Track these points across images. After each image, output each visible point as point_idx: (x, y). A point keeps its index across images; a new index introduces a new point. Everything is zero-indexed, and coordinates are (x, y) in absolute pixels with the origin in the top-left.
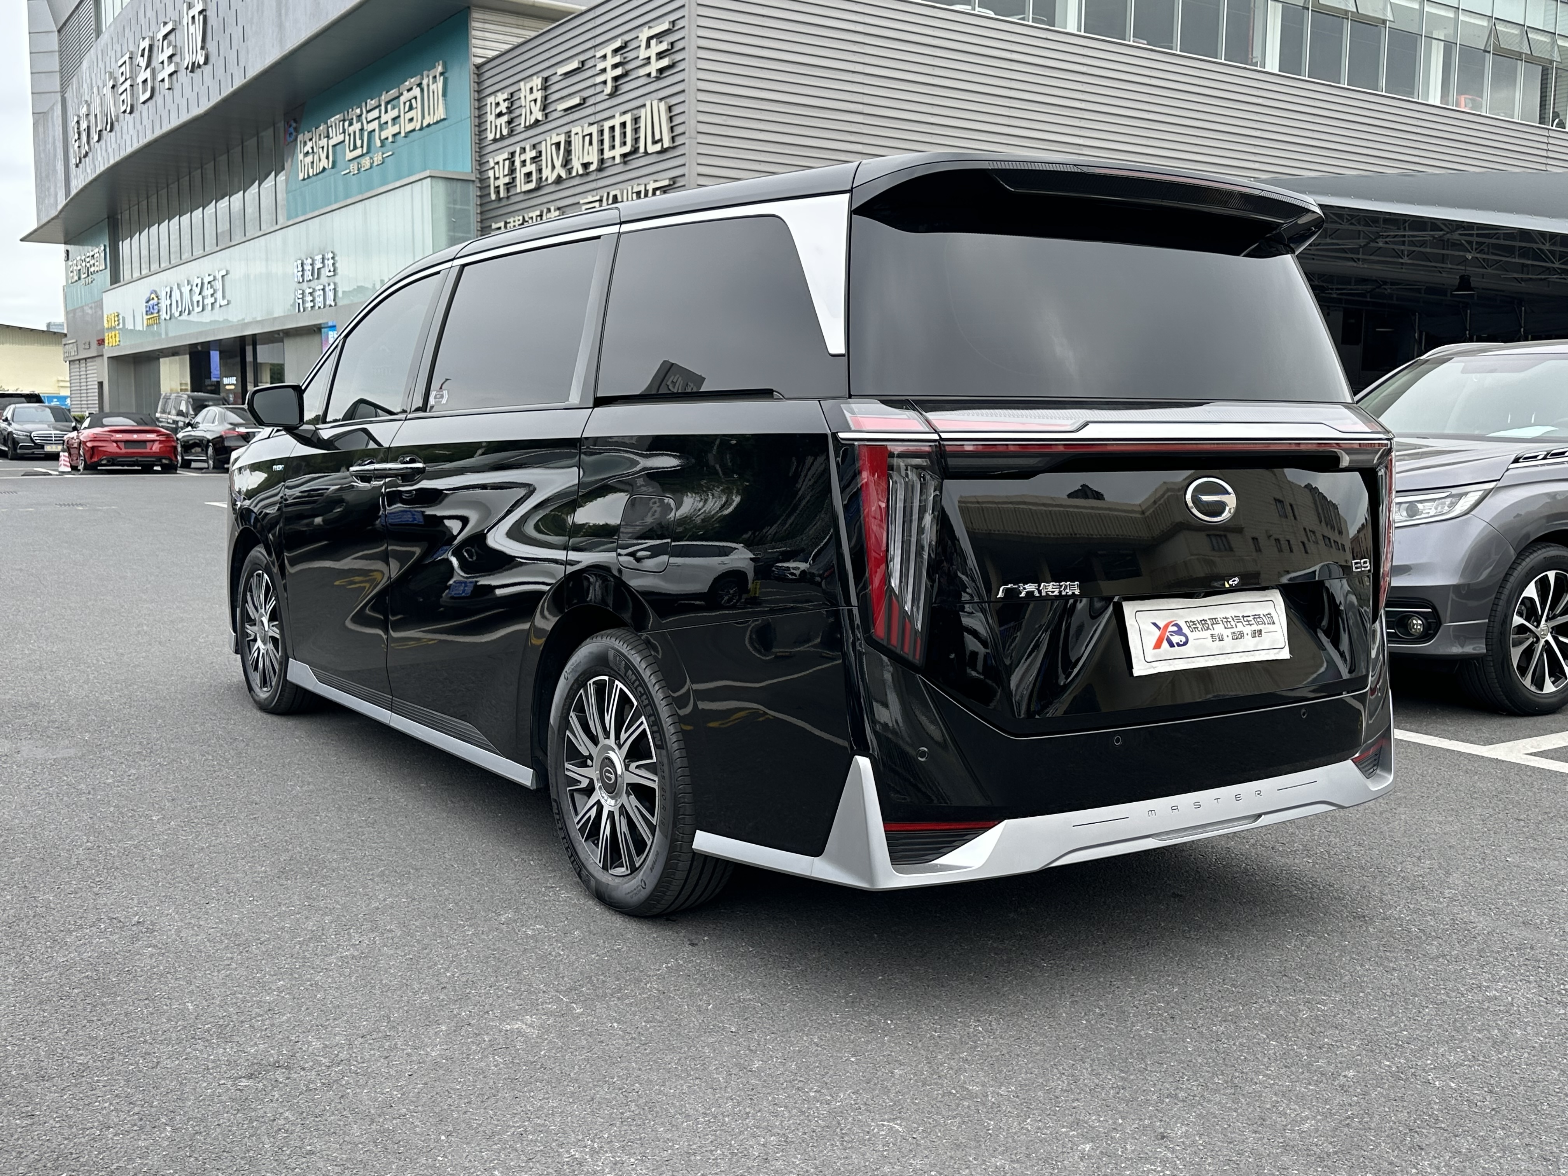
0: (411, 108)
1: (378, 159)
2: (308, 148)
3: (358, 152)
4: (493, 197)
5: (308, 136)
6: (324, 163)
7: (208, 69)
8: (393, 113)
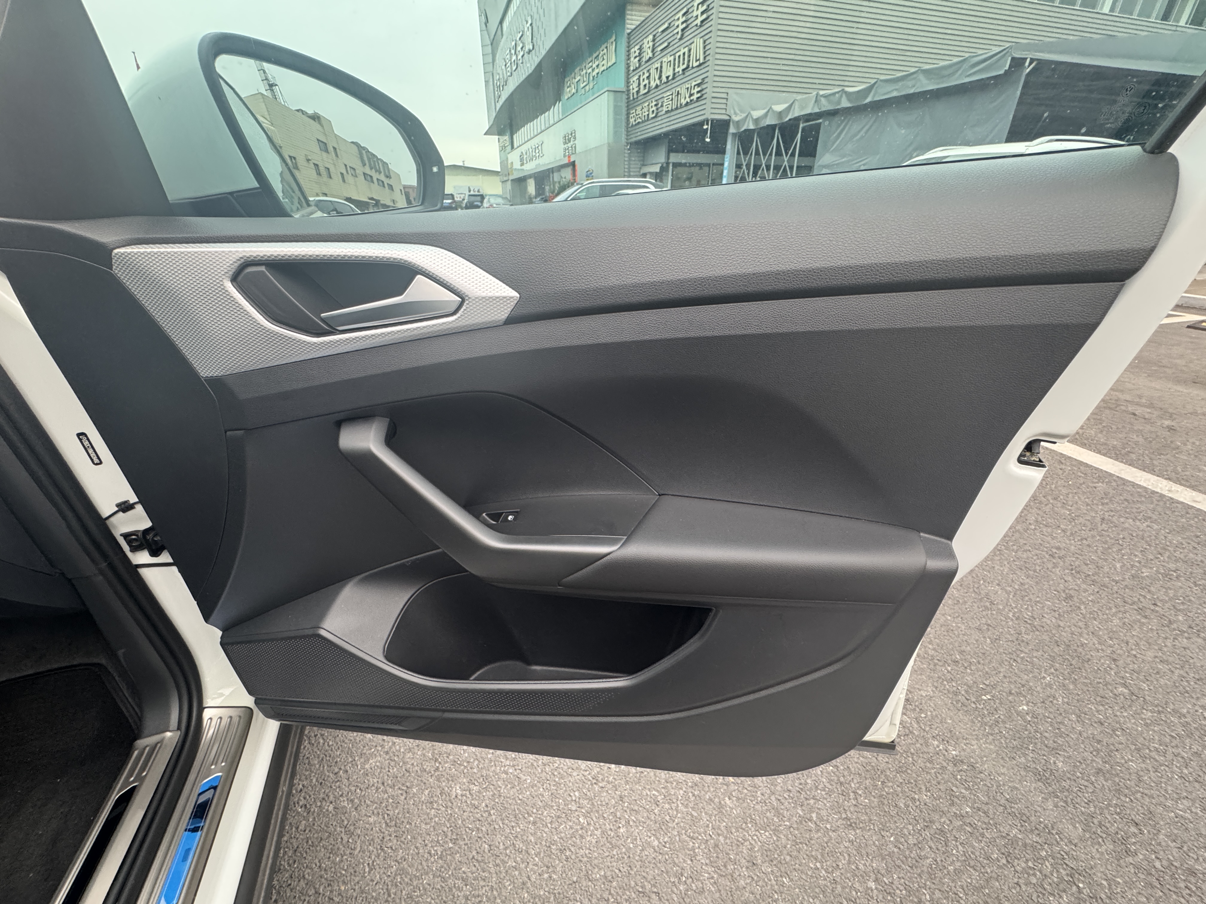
0: (603, 59)
1: (591, 85)
2: (568, 85)
3: (585, 84)
4: (632, 98)
5: (568, 78)
6: (574, 91)
7: (533, 51)
8: (597, 63)
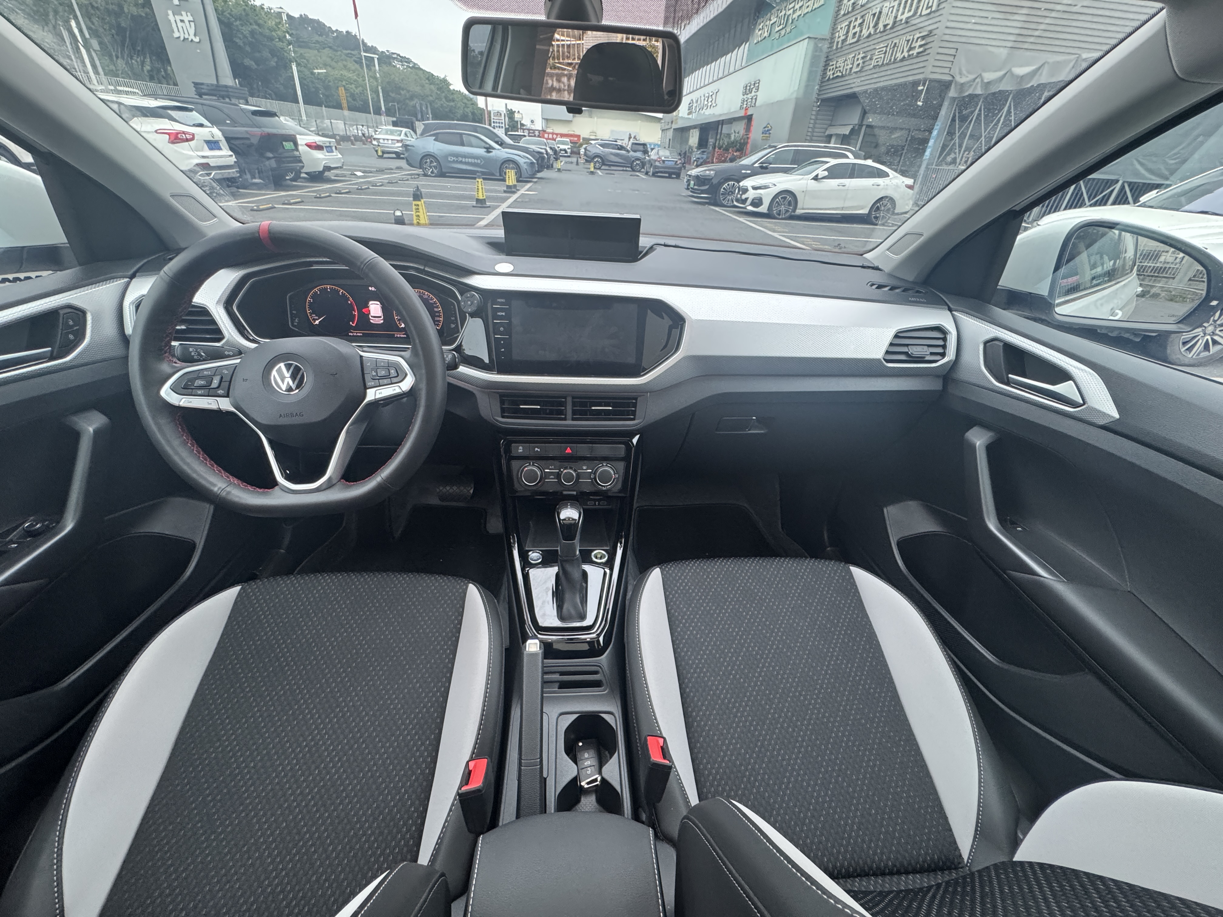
1: (788, 30)
2: (761, 27)
5: (762, 19)
